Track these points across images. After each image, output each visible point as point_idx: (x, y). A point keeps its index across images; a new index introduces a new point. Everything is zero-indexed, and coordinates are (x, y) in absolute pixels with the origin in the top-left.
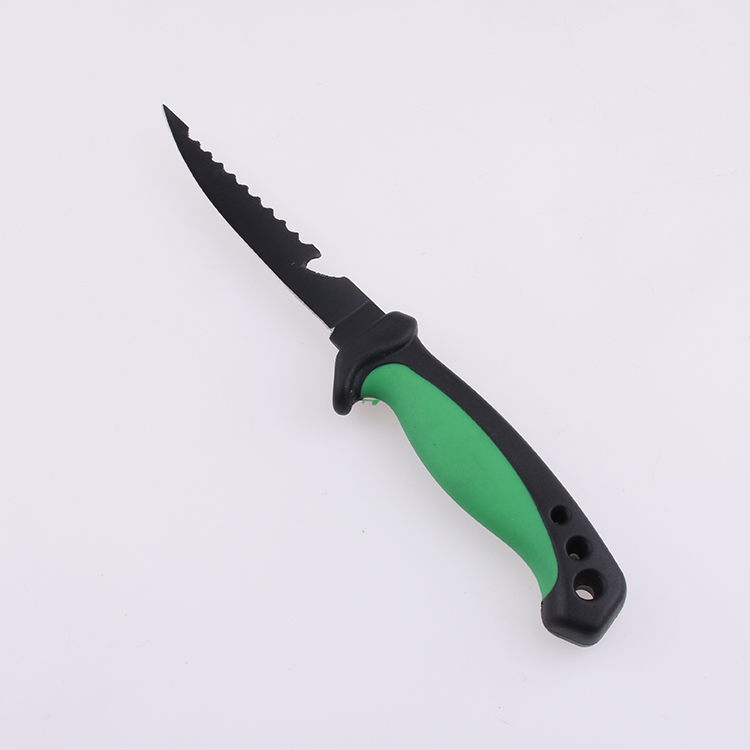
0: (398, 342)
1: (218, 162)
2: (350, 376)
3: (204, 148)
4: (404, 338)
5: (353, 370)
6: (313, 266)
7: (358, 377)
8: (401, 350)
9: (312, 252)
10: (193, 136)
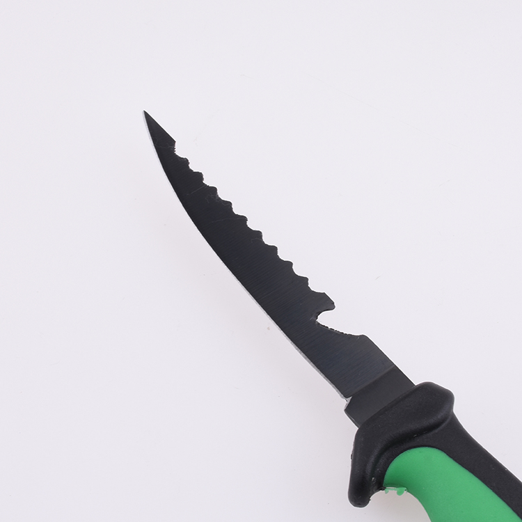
0: (432, 421)
1: (211, 185)
2: (372, 459)
3: (194, 167)
4: (440, 416)
5: (376, 452)
6: (325, 319)
7: (382, 461)
8: (436, 431)
9: (325, 303)
10: (180, 151)
